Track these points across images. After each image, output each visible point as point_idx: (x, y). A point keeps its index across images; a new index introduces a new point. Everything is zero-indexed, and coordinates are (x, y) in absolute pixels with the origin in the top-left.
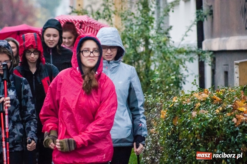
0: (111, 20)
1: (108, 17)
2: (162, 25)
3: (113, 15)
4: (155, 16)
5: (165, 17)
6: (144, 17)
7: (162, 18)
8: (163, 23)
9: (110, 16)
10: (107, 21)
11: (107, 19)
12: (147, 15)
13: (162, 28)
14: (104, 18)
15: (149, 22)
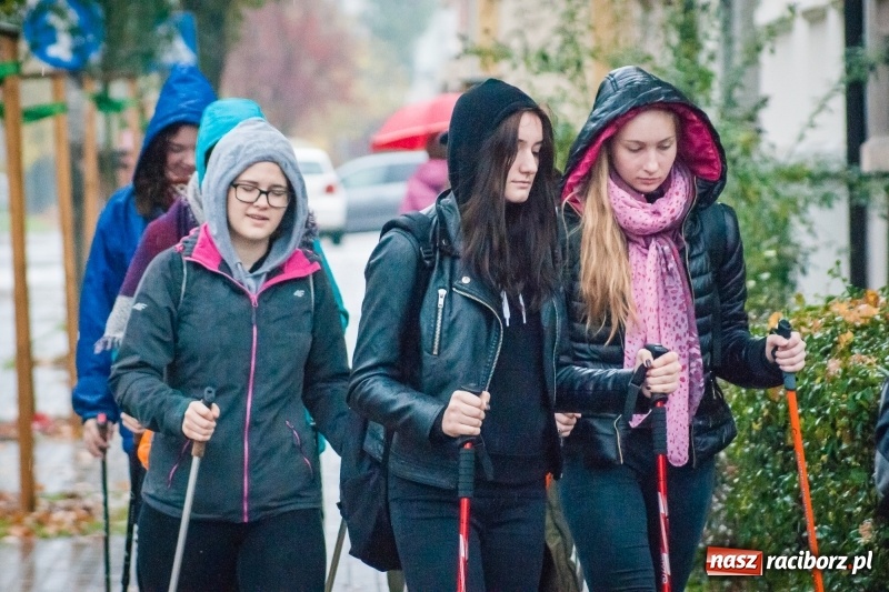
0: (584, 78)
1: (574, 68)
2: (737, 93)
3: (588, 62)
4: (716, 68)
5: (749, 71)
6: (684, 69)
7: (740, 73)
8: (741, 86)
9: (579, 65)
10: (572, 79)
11: (570, 72)
12: (694, 62)
13: (741, 103)
14: (562, 70)
15: (698, 85)
